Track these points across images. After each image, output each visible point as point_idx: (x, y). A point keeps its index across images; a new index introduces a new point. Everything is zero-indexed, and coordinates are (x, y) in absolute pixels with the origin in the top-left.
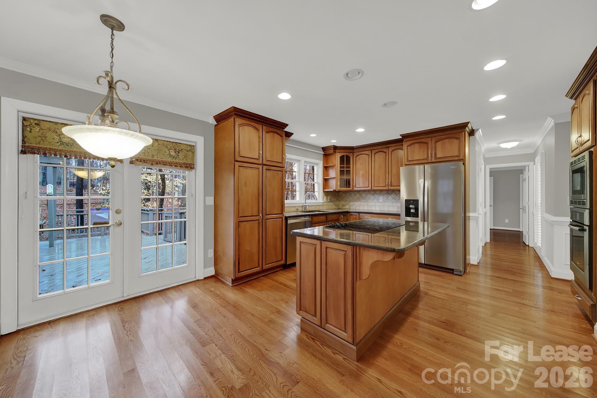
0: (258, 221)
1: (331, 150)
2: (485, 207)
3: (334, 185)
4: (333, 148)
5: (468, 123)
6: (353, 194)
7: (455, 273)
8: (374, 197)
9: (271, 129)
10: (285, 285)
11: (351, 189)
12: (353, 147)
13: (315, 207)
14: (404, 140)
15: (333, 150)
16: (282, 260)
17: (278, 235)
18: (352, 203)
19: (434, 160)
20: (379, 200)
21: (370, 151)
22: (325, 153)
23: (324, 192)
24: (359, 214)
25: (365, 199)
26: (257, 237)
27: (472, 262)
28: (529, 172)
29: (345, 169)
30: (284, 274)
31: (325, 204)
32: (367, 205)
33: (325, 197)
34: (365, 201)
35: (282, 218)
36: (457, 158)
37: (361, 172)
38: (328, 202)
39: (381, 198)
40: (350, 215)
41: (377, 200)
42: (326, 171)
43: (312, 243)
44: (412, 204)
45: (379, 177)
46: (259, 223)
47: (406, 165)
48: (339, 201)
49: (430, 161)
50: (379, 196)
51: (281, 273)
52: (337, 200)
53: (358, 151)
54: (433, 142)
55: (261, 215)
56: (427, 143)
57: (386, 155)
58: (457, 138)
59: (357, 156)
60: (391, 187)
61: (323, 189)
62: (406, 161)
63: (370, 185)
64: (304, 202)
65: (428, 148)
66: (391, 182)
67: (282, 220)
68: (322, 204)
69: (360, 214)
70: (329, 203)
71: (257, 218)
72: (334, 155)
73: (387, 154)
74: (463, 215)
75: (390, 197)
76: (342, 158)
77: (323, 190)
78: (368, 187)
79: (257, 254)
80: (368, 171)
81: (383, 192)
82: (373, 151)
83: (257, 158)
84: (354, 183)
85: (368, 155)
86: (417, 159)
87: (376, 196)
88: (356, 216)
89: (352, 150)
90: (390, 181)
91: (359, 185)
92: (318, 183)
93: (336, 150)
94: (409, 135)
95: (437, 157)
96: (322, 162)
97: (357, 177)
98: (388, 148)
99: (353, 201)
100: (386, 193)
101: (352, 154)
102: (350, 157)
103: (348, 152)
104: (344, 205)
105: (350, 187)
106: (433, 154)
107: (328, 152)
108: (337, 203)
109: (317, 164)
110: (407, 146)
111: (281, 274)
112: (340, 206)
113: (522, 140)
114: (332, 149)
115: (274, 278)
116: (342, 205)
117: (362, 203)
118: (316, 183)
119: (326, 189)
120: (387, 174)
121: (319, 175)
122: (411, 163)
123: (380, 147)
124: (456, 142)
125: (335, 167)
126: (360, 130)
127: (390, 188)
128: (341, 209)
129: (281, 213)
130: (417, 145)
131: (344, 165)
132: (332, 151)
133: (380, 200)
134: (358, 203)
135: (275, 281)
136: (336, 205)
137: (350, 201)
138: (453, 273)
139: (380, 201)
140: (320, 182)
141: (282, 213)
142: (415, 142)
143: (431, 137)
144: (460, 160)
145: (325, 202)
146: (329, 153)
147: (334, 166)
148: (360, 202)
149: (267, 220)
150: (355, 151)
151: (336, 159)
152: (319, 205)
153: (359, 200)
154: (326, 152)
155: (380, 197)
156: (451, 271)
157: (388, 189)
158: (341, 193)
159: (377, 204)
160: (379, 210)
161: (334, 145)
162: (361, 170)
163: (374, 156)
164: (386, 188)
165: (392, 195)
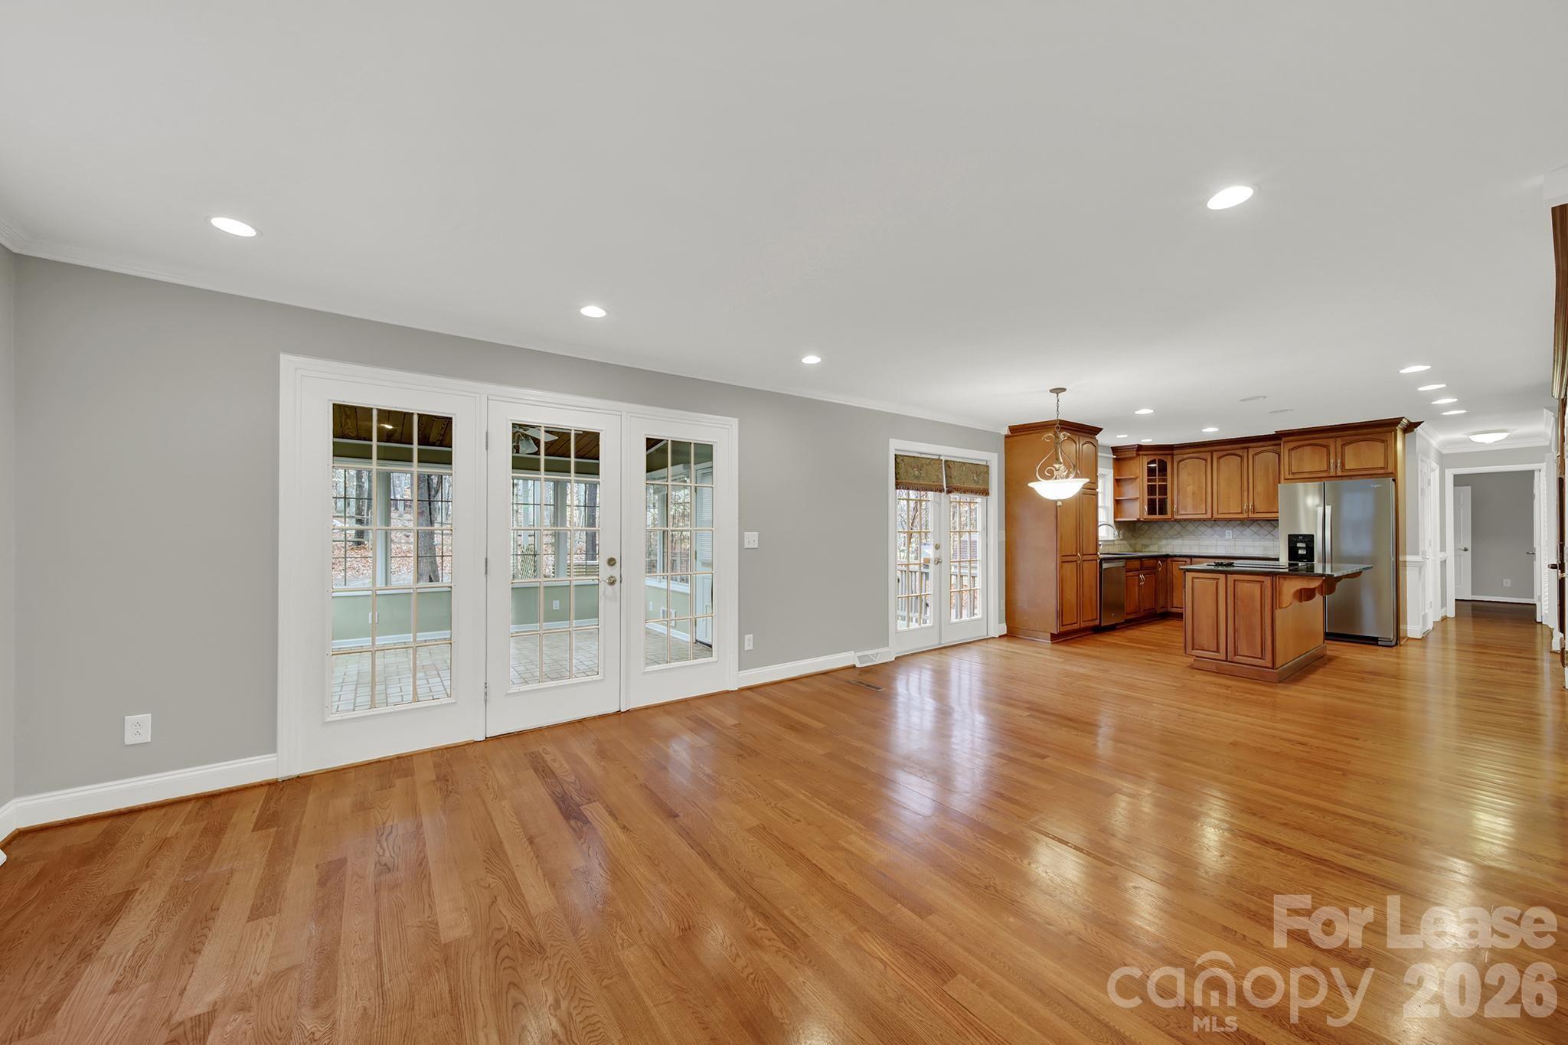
0: (1076, 562)
1: (1129, 452)
2: (1443, 548)
3: (1136, 511)
4: (1136, 449)
5: (1402, 418)
6: (1166, 527)
7: (1380, 643)
9: (1087, 439)
11: (1169, 516)
12: (1174, 445)
14: (1283, 438)
15: (1133, 452)
16: (1097, 619)
18: (1164, 542)
19: (1339, 473)
20: (1225, 535)
21: (1209, 453)
22: (1118, 458)
23: (1116, 522)
25: (1194, 535)
26: (1076, 584)
27: (1409, 635)
29: (1157, 483)
31: (1116, 542)
32: (1198, 545)
33: (1117, 531)
35: (1097, 561)
36: (1382, 471)
37: (1190, 489)
38: (1121, 540)
39: (1229, 533)
40: (1170, 560)
42: (1118, 486)
43: (1212, 577)
44: (1301, 542)
46: (1077, 566)
47: (1286, 479)
48: (1136, 538)
49: (1332, 473)
50: (1225, 528)
52: (1133, 536)
53: (1182, 452)
54: (1339, 445)
55: (1079, 554)
56: (1326, 447)
57: (1242, 460)
58: (1382, 441)
59: (1180, 461)
60: (1255, 514)
61: (1115, 517)
62: (1287, 473)
63: (1209, 511)
65: (1328, 454)
66: (1253, 506)
67: (1098, 564)
68: (1114, 542)
69: (1193, 559)
70: (1123, 542)
71: (1074, 558)
72: (1136, 460)
73: (1245, 460)
74: (1393, 559)
75: (1248, 531)
76: (1151, 465)
77: (1114, 519)
78: (1206, 514)
79: (1076, 606)
80: (1204, 486)
81: (1233, 523)
82: (1215, 454)
84: (1176, 506)
85: (1206, 460)
86: (1310, 471)
87: (1217, 528)
89: (1171, 450)
90: (1251, 504)
91: (1186, 510)
93: (1140, 451)
94: (1292, 432)
95: (1346, 468)
96: (1112, 471)
97: (1181, 497)
98: (1246, 450)
99: (1167, 539)
100: (1238, 525)
101: (1169, 457)
102: (1166, 463)
103: (1163, 455)
104: (1147, 546)
105: (1165, 514)
106: (1339, 465)
107: (1125, 454)
108: (1133, 542)
110: (1289, 448)
112: (1138, 547)
113: (1513, 430)
114: (1131, 450)
119: (1118, 518)
120: (1246, 493)
121: (1106, 493)
122: (1297, 476)
123: (1228, 447)
124: (1380, 446)
125: (1138, 480)
127: (1252, 516)
128: (1141, 552)
129: (1097, 552)
130: (1309, 449)
131: (1155, 476)
132: (1131, 454)
134: (1187, 542)
136: (1131, 545)
137: (1160, 538)
138: (1378, 645)
139: (1227, 537)
140: (1110, 506)
141: (1098, 555)
142: (1304, 444)
143: (1334, 438)
144: (1387, 475)
145: (1116, 539)
146: (1127, 456)
147: (1135, 478)
149: (1083, 562)
150: (1175, 452)
151: (1139, 468)
153: (1179, 535)
154: (1121, 456)
155: (1227, 531)
156: (1373, 641)
157: (1247, 517)
158: (1141, 525)
159: (1219, 543)
160: (1223, 553)
161: (1138, 444)
162: (1188, 485)
163: (1218, 462)
164: (1245, 516)
165: (1252, 528)
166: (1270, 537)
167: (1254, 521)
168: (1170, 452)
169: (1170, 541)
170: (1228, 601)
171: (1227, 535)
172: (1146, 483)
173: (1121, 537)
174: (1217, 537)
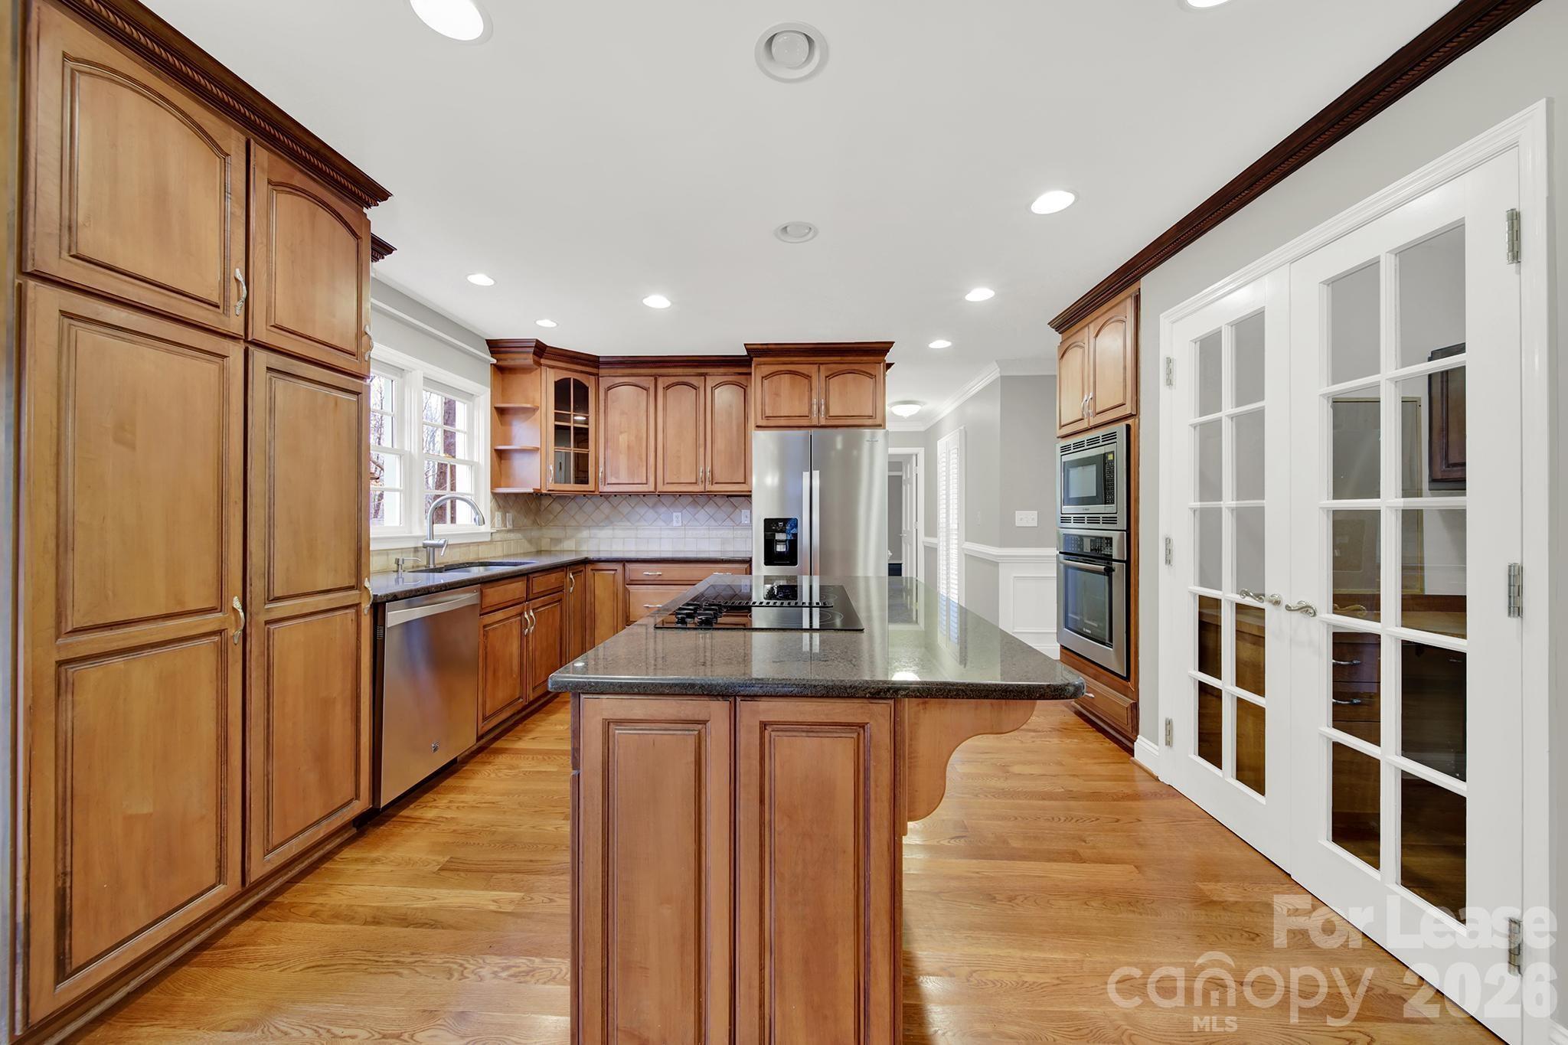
0: (217, 638)
1: (525, 356)
3: (532, 474)
4: (532, 350)
5: (892, 344)
6: (589, 506)
8: (656, 512)
9: (299, 179)
10: (404, 920)
11: (591, 487)
12: (599, 357)
13: (464, 549)
14: (754, 359)
15: (531, 356)
16: (359, 795)
17: (338, 686)
18: (585, 533)
19: (823, 422)
20: (672, 521)
21: (653, 378)
22: (500, 363)
23: (495, 495)
24: (624, 566)
25: (629, 521)
26: (208, 729)
28: (917, 465)
29: (571, 425)
30: (373, 862)
31: (497, 537)
32: (637, 538)
33: (498, 515)
34: (629, 524)
35: (358, 605)
36: (869, 422)
37: (623, 439)
38: (509, 531)
40: (592, 570)
41: (664, 521)
42: (503, 423)
43: (683, 716)
44: (781, 531)
45: (679, 457)
46: (222, 651)
47: (755, 428)
48: (541, 527)
49: (815, 422)
51: (356, 860)
52: (535, 522)
53: (612, 371)
54: (823, 375)
55: (237, 605)
56: (808, 377)
57: (697, 395)
58: (871, 376)
59: (609, 388)
60: (712, 484)
61: (494, 486)
62: (759, 416)
63: (652, 480)
64: (427, 533)
65: (810, 390)
66: (712, 472)
67: (358, 614)
68: (488, 539)
69: (626, 564)
70: (512, 536)
71: (211, 621)
72: (533, 374)
73: (702, 394)
75: (702, 514)
76: (561, 387)
77: (492, 489)
78: (646, 484)
79: (212, 816)
80: (645, 436)
81: (683, 500)
82: (660, 380)
83: (215, 299)
84: (601, 469)
85: (646, 390)
86: (787, 415)
87: (663, 510)
88: (613, 572)
89: (595, 368)
90: (708, 469)
91: (618, 478)
92: (471, 464)
93: (541, 357)
94: (768, 349)
95: (831, 414)
96: (490, 390)
97: (609, 452)
98: (703, 377)
99: (589, 527)
101: (592, 378)
102: (587, 389)
103: (582, 372)
104: (558, 541)
105: (587, 482)
106: (823, 407)
107: (514, 359)
108: (535, 533)
109: (469, 396)
110: (763, 378)
111: (355, 867)
112: (545, 545)
113: (924, 404)
114: (528, 353)
115: (319, 900)
116: (551, 539)
117: (619, 533)
118: (463, 462)
119: (500, 487)
120: (702, 450)
121: (476, 433)
122: (771, 423)
123: (679, 371)
124: (868, 382)
125: (538, 412)
126: (657, 301)
127: (709, 488)
128: (549, 552)
129: (353, 583)
130: (786, 379)
131: (568, 409)
132: (528, 359)
133: (674, 522)
134: (604, 533)
135: (337, 916)
136: (530, 541)
137: (579, 527)
139: (675, 524)
140: (480, 462)
141: (358, 586)
142: (781, 371)
143: (816, 364)
144: (875, 428)
145: (498, 531)
146: (516, 361)
147: (534, 410)
148: (613, 529)
149: (272, 627)
150: (602, 372)
151: (541, 389)
152: (479, 544)
153: (608, 521)
154: (505, 360)
155: (674, 514)
157: (703, 490)
158: (546, 502)
159: (665, 533)
160: (671, 549)
161: (537, 341)
162: (621, 433)
163: (665, 396)
164: (699, 488)
165: (707, 508)
166: (728, 522)
167: (709, 496)
168: (594, 371)
169: (595, 532)
170: (741, 817)
171: (675, 519)
172: (552, 422)
173: (509, 527)
174: (661, 523)
